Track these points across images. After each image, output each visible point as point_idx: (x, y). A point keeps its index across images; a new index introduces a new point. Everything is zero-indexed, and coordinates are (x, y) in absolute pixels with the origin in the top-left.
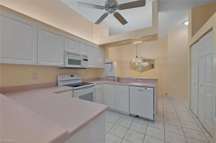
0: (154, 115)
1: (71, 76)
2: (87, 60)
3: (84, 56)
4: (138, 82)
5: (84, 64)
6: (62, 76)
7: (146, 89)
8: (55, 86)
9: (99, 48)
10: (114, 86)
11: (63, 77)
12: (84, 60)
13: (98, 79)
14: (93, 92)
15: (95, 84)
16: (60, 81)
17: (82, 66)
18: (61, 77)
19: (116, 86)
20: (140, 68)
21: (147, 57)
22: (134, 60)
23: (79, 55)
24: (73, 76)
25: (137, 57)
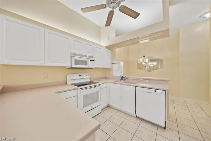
0: (165, 121)
1: (79, 75)
2: (94, 61)
3: (90, 57)
4: (145, 83)
5: (90, 64)
6: (70, 75)
7: (155, 91)
8: (64, 84)
9: (106, 49)
10: (119, 85)
11: (71, 77)
12: (91, 60)
13: (106, 78)
14: (98, 91)
15: (101, 83)
16: (69, 80)
17: (89, 66)
18: (69, 77)
19: (122, 86)
20: (147, 68)
21: (155, 57)
22: (141, 60)
23: (86, 56)
24: (81, 75)
25: (144, 57)
